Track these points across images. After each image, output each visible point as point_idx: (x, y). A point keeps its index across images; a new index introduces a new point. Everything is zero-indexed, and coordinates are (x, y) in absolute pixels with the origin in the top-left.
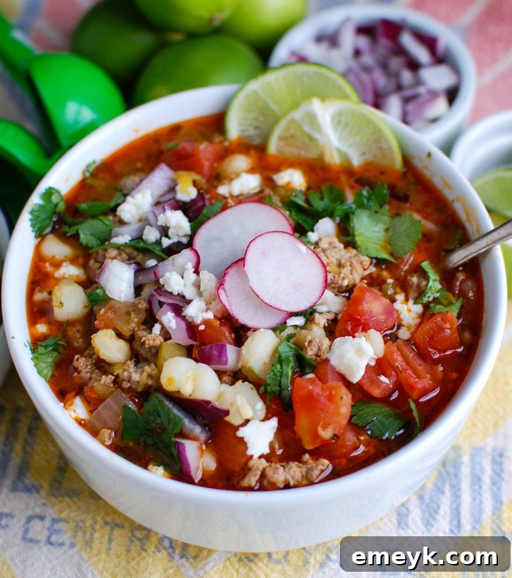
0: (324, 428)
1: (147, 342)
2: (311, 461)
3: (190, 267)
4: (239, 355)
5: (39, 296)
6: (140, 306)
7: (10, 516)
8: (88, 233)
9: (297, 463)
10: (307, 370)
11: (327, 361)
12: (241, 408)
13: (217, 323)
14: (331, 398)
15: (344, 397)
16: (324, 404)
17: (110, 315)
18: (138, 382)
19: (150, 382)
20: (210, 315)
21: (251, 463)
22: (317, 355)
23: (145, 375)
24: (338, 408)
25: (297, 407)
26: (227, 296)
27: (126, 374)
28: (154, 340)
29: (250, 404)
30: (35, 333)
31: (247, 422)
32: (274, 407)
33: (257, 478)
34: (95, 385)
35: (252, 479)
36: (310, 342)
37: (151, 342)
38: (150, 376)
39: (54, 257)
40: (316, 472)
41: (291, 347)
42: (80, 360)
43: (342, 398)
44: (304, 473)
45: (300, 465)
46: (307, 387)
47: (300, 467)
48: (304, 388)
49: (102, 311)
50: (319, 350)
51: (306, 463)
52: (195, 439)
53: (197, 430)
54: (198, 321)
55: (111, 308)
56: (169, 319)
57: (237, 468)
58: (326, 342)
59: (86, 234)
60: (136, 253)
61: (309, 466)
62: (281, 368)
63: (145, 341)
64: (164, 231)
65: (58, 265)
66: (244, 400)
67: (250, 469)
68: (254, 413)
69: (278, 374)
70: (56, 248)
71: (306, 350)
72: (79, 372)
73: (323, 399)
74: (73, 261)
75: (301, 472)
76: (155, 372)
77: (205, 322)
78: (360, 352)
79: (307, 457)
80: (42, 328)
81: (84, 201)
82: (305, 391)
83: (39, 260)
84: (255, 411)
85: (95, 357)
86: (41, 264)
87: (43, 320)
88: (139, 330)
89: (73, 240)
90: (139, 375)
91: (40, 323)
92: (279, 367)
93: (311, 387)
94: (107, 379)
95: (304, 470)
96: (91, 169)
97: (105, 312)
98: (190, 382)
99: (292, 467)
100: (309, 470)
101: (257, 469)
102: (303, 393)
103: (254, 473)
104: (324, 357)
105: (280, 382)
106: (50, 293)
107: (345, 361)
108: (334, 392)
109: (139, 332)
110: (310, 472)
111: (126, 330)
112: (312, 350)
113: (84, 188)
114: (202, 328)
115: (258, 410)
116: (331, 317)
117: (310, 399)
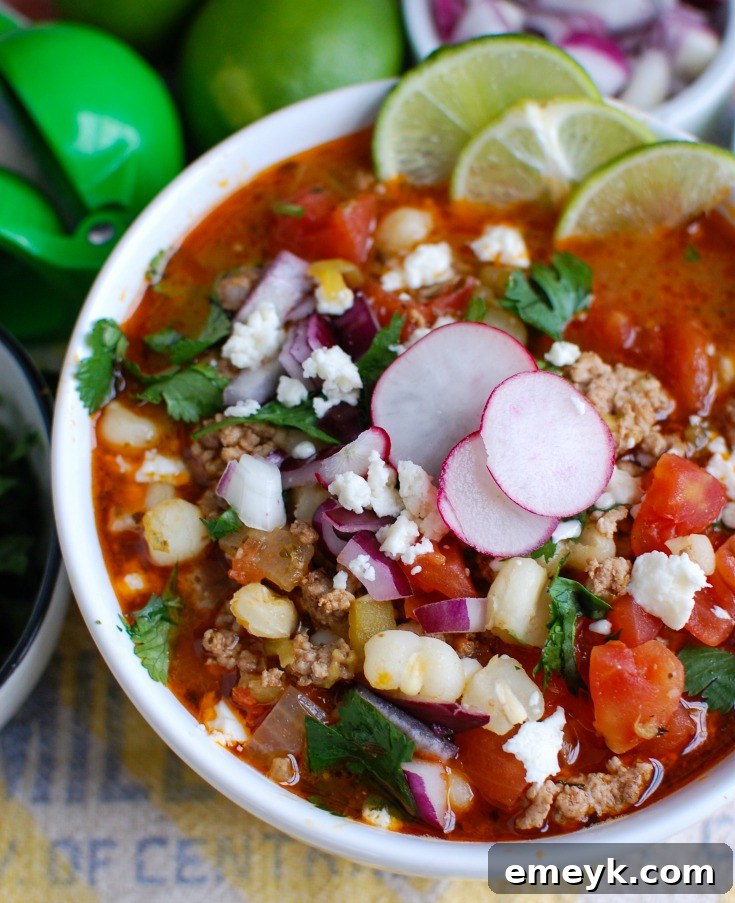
0: (644, 722)
1: (329, 606)
2: (624, 770)
3: (376, 456)
4: (485, 611)
5: (120, 524)
6: (304, 539)
7: (109, 843)
8: (180, 397)
9: (601, 775)
10: (596, 614)
11: (628, 597)
12: (507, 708)
13: (441, 559)
14: (650, 675)
15: (674, 674)
16: (643, 689)
17: (254, 559)
18: (325, 678)
19: (346, 675)
20: (427, 547)
21: (533, 793)
22: (610, 589)
23: (336, 664)
24: (665, 692)
25: (597, 695)
26: (453, 510)
27: (302, 666)
28: (339, 600)
29: (520, 698)
30: (125, 592)
31: (517, 728)
32: (555, 691)
33: (545, 815)
34: (251, 686)
35: (537, 818)
36: (598, 570)
37: (335, 604)
38: (343, 665)
39: (127, 445)
40: (635, 789)
41: (567, 584)
42: (215, 641)
43: (670, 676)
44: (616, 791)
45: (608, 777)
46: (614, 666)
47: (608, 782)
48: (607, 667)
49: (240, 553)
50: (614, 580)
51: (615, 773)
52: (432, 759)
53: (436, 746)
54: (409, 560)
55: (254, 547)
56: (362, 565)
57: (510, 802)
58: (623, 564)
59: (177, 399)
60: (272, 431)
61: (623, 780)
62: (562, 629)
63: (324, 604)
64: (316, 387)
65: (137, 458)
66: (509, 692)
67: (531, 802)
68: (527, 711)
69: (558, 641)
70: (130, 428)
71: (593, 584)
72: (215, 658)
73: (640, 681)
74: (162, 447)
75: (611, 791)
76: (352, 658)
77: (422, 560)
78: (684, 580)
79: (616, 762)
80: (135, 582)
81: (158, 329)
82: (610, 673)
83: (103, 452)
84: (529, 709)
85: (235, 628)
86: (108, 458)
87: (133, 564)
88: (311, 584)
89: (156, 411)
90: (325, 667)
91: (130, 572)
92: (558, 628)
93: (619, 667)
94: (271, 678)
95: (615, 786)
96: (161, 267)
97: (245, 555)
98: (416, 673)
99: (595, 785)
100: (623, 787)
101: (545, 801)
102: (605, 675)
103: (540, 809)
104: (623, 592)
105: (562, 651)
106: (139, 517)
107: (661, 598)
108: (656, 667)
109: (311, 588)
110: (627, 790)
111: (287, 584)
112: (601, 582)
113: (152, 304)
114: (417, 570)
115: (535, 706)
116: (621, 514)
117: (619, 685)
